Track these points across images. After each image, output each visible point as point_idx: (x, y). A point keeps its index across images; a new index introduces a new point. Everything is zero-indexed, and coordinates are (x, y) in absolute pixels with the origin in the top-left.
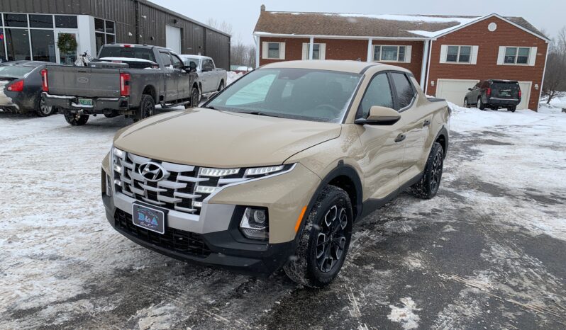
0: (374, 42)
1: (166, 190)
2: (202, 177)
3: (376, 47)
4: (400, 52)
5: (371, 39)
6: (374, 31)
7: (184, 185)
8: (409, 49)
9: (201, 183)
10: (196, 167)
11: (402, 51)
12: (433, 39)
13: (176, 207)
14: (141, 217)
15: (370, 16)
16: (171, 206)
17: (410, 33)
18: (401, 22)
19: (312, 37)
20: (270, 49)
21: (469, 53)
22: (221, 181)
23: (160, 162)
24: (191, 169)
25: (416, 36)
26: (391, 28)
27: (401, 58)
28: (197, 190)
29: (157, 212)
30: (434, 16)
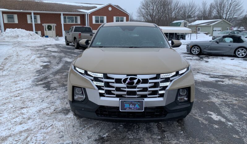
0: (64, 15)
1: (142, 89)
2: (161, 79)
3: (64, 17)
4: (75, 19)
5: (62, 13)
6: (62, 9)
7: (153, 84)
8: (79, 18)
9: (161, 82)
10: (157, 74)
11: (76, 18)
12: (88, 14)
13: (148, 96)
14: (127, 106)
15: (58, 3)
16: (145, 96)
17: (79, 11)
18: (73, 6)
19: (32, 12)
20: (8, 18)
21: (103, 19)
22: (171, 79)
23: (136, 75)
24: (155, 76)
25: (82, 12)
26: (70, 8)
27: (76, 22)
28: (160, 86)
29: (139, 101)
30: (86, 4)
